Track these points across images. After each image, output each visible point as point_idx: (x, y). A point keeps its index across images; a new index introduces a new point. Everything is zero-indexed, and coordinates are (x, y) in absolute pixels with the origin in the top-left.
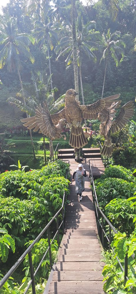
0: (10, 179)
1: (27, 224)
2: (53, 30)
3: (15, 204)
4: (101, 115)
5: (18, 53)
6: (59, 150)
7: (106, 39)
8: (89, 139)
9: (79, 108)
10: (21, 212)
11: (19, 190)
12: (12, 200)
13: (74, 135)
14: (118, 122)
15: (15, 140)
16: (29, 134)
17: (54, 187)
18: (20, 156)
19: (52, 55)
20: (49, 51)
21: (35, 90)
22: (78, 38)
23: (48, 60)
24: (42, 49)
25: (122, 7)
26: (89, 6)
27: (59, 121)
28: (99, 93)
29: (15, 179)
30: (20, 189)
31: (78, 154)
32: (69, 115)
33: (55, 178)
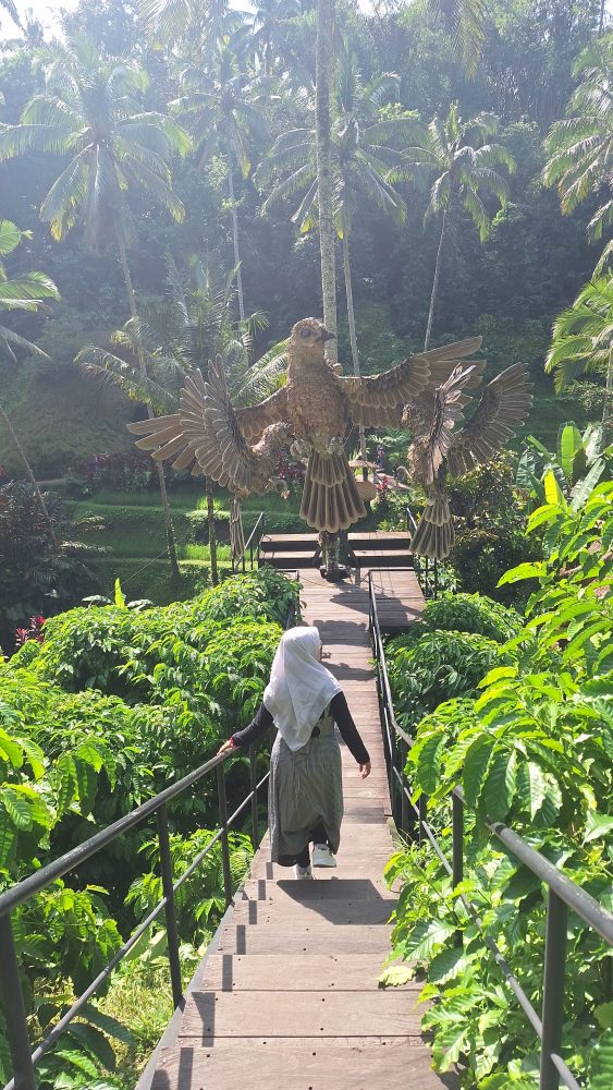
0: (87, 633)
1: (148, 783)
2: (247, 102)
3: (105, 713)
4: (412, 413)
5: (123, 186)
6: (265, 539)
7: (444, 142)
8: (376, 504)
9: (338, 388)
10: (129, 742)
11: (121, 672)
12: (95, 700)
13: (317, 485)
14: (472, 439)
15: (102, 506)
16: (154, 485)
17: (244, 658)
18: (120, 565)
19: (245, 193)
20: (234, 181)
21: (182, 320)
22: (341, 134)
23: (228, 211)
24: (206, 173)
25: (502, 22)
26: (382, 16)
27: (266, 430)
28: (412, 337)
29: (105, 632)
30: (125, 667)
31: (332, 553)
32: (300, 409)
33: (246, 628)
